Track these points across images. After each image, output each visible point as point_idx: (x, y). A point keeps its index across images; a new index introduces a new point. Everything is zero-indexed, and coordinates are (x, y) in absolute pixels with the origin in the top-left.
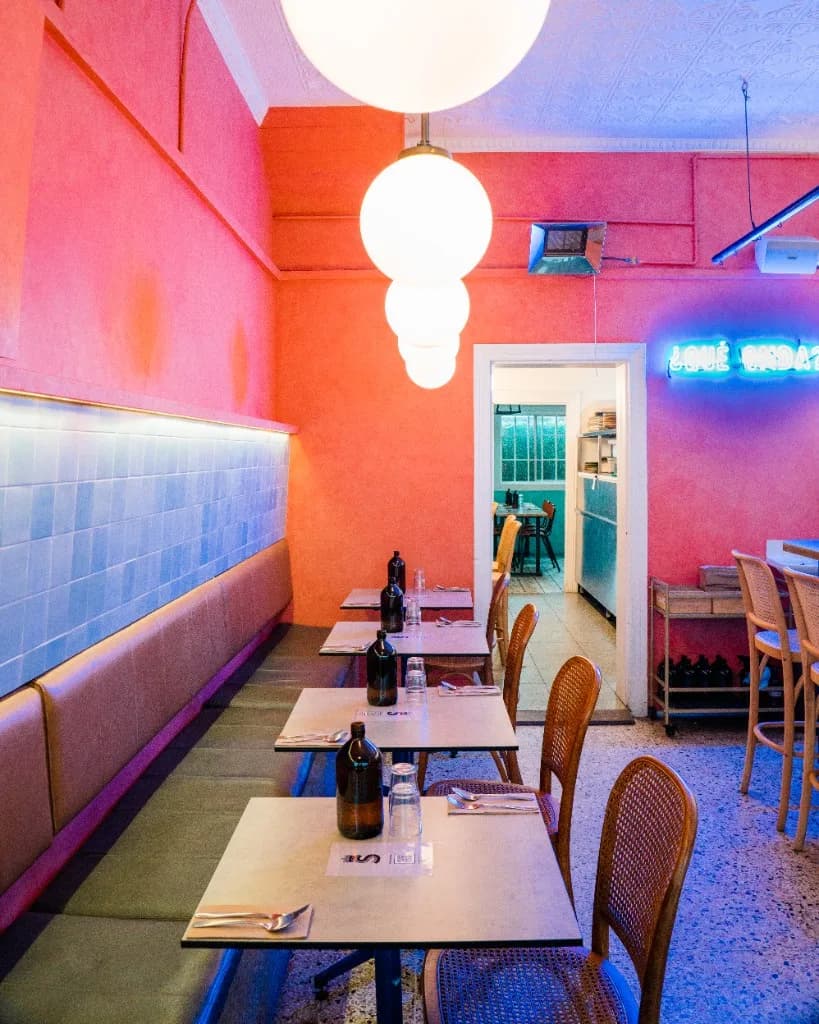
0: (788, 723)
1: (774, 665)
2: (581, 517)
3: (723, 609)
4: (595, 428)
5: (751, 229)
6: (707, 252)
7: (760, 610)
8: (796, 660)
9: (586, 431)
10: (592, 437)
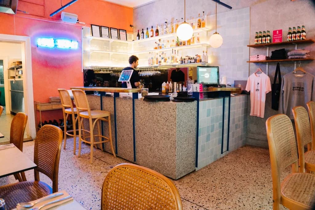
0: (74, 130)
1: (70, 116)
2: (10, 92)
3: (55, 107)
4: (13, 66)
5: (61, 7)
6: (48, 13)
7: (65, 104)
8: (76, 113)
9: (10, 67)
10: (13, 69)
